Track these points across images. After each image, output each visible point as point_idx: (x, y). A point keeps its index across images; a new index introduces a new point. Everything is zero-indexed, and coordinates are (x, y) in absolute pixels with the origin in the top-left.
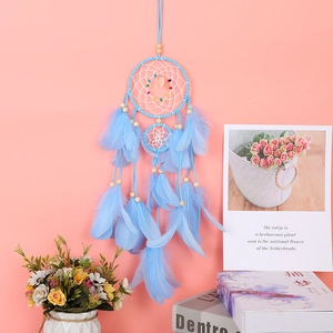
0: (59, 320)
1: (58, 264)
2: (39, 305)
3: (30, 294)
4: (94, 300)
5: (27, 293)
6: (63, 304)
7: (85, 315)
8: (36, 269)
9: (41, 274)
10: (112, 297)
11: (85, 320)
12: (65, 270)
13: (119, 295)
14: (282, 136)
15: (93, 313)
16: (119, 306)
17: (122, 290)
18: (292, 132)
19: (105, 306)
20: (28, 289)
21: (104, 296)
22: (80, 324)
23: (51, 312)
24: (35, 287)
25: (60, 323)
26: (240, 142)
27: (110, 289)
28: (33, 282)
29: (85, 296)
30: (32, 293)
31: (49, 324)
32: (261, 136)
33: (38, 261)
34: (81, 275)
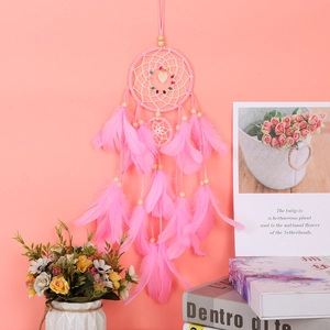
0: (62, 310)
1: (60, 251)
2: (41, 294)
3: (30, 283)
4: (99, 288)
5: (28, 282)
6: (66, 292)
7: (90, 305)
8: (36, 257)
9: (43, 262)
10: (117, 285)
11: (90, 310)
12: (68, 256)
13: (125, 283)
14: (294, 113)
15: (98, 302)
16: (125, 295)
17: (128, 278)
18: (305, 109)
19: (111, 295)
20: (28, 278)
21: (110, 284)
22: (84, 315)
23: (53, 302)
24: (36, 275)
25: (63, 314)
26: (250, 120)
27: (116, 277)
28: (34, 270)
29: (90, 283)
30: (32, 282)
31: (51, 316)
32: (273, 114)
33: (39, 249)
34: (85, 262)
